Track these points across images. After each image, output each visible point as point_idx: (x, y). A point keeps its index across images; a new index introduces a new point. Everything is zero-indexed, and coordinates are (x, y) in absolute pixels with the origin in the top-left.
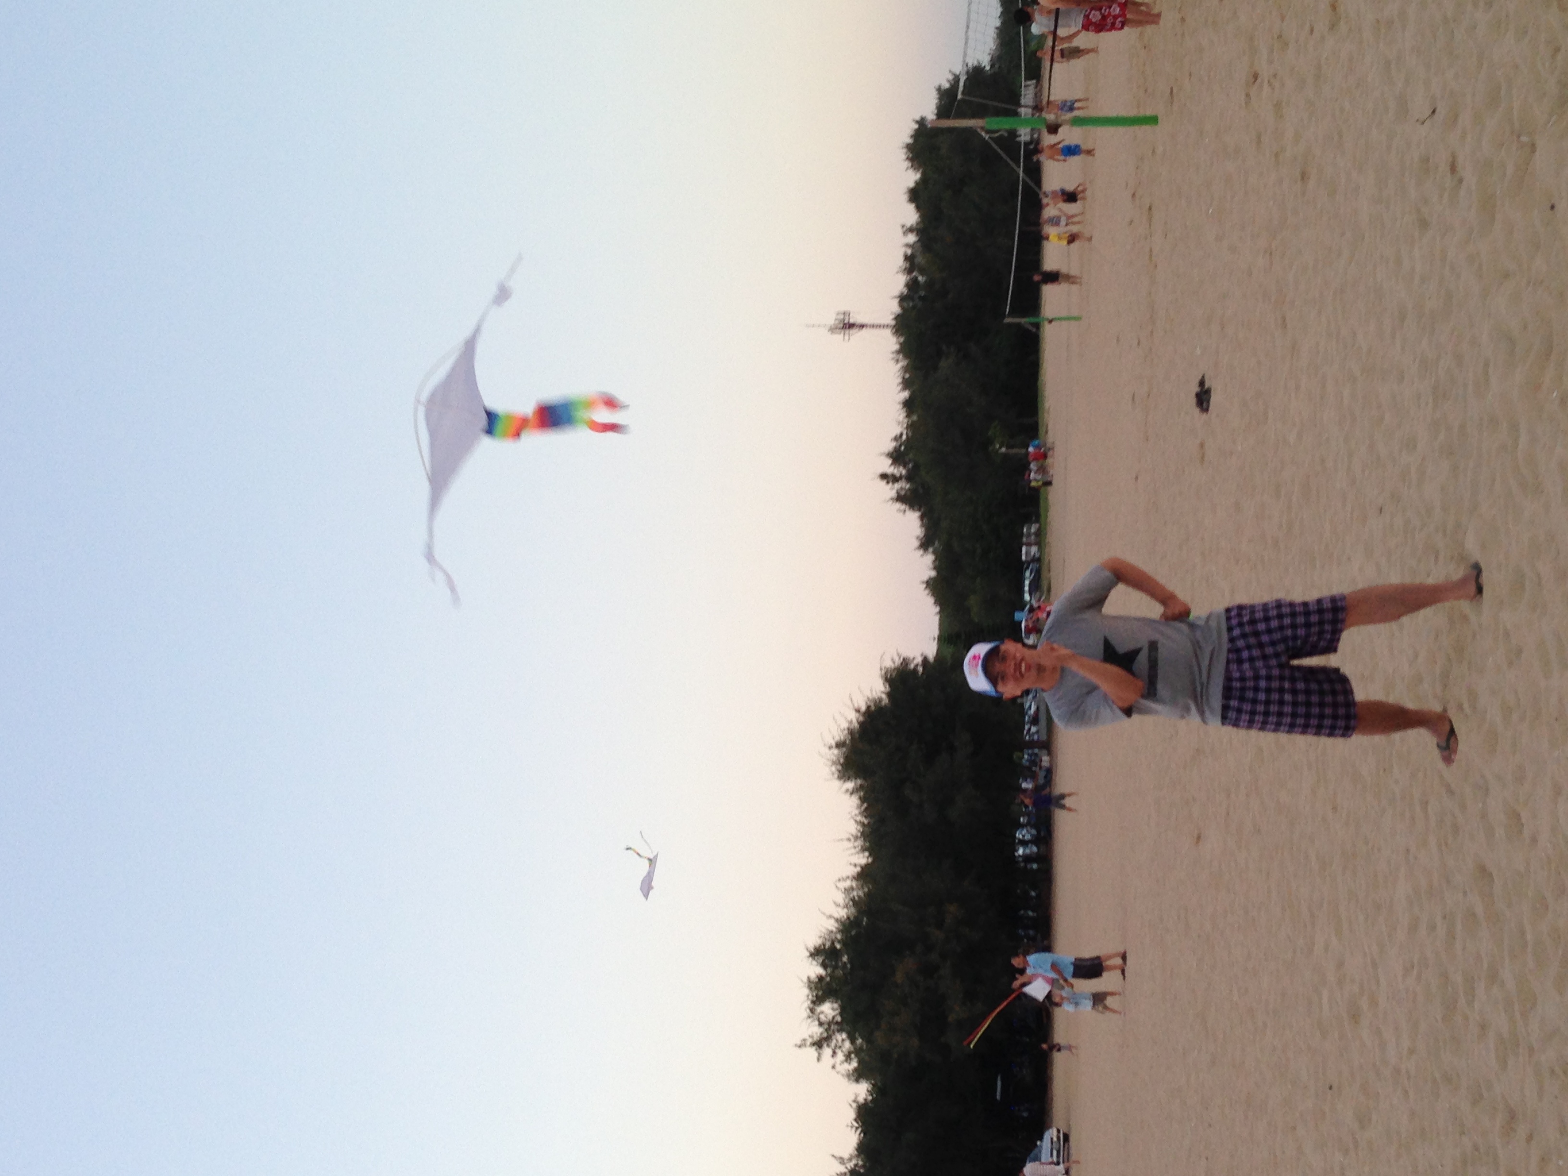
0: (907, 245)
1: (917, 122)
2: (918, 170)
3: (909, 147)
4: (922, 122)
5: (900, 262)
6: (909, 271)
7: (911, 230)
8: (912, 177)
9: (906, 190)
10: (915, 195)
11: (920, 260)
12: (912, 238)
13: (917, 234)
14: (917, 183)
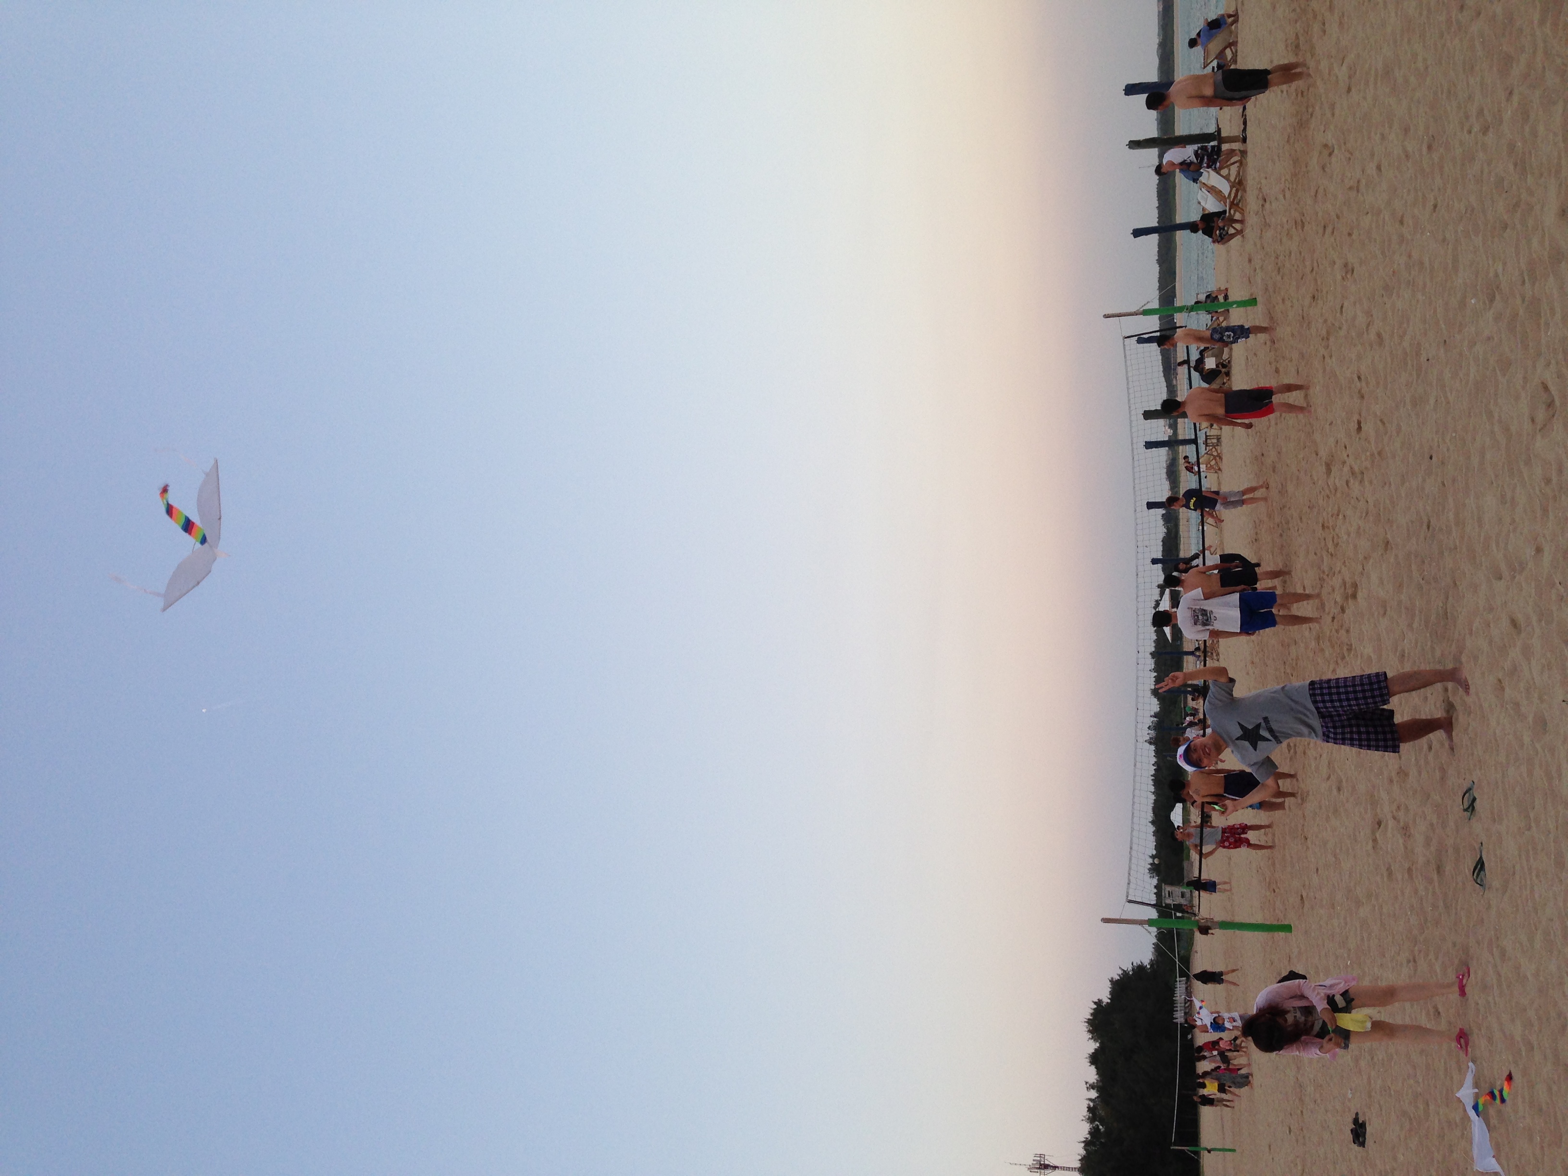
0: (1090, 1100)
1: (1095, 1003)
2: (1098, 1041)
3: (1089, 1022)
4: (1099, 1003)
5: (1084, 1112)
6: (1091, 1120)
7: (1092, 1087)
8: (1092, 1046)
9: (1087, 1056)
10: (1095, 1059)
11: (1101, 1112)
12: (1094, 1094)
13: (1098, 1091)
14: (1096, 1050)
